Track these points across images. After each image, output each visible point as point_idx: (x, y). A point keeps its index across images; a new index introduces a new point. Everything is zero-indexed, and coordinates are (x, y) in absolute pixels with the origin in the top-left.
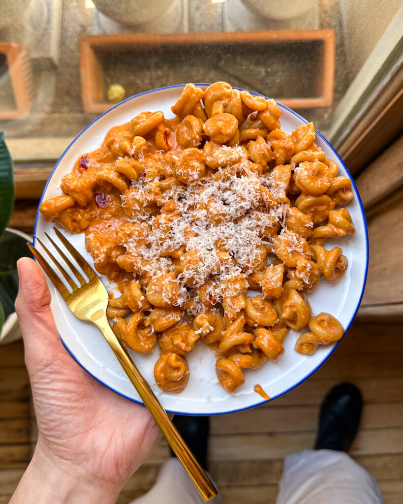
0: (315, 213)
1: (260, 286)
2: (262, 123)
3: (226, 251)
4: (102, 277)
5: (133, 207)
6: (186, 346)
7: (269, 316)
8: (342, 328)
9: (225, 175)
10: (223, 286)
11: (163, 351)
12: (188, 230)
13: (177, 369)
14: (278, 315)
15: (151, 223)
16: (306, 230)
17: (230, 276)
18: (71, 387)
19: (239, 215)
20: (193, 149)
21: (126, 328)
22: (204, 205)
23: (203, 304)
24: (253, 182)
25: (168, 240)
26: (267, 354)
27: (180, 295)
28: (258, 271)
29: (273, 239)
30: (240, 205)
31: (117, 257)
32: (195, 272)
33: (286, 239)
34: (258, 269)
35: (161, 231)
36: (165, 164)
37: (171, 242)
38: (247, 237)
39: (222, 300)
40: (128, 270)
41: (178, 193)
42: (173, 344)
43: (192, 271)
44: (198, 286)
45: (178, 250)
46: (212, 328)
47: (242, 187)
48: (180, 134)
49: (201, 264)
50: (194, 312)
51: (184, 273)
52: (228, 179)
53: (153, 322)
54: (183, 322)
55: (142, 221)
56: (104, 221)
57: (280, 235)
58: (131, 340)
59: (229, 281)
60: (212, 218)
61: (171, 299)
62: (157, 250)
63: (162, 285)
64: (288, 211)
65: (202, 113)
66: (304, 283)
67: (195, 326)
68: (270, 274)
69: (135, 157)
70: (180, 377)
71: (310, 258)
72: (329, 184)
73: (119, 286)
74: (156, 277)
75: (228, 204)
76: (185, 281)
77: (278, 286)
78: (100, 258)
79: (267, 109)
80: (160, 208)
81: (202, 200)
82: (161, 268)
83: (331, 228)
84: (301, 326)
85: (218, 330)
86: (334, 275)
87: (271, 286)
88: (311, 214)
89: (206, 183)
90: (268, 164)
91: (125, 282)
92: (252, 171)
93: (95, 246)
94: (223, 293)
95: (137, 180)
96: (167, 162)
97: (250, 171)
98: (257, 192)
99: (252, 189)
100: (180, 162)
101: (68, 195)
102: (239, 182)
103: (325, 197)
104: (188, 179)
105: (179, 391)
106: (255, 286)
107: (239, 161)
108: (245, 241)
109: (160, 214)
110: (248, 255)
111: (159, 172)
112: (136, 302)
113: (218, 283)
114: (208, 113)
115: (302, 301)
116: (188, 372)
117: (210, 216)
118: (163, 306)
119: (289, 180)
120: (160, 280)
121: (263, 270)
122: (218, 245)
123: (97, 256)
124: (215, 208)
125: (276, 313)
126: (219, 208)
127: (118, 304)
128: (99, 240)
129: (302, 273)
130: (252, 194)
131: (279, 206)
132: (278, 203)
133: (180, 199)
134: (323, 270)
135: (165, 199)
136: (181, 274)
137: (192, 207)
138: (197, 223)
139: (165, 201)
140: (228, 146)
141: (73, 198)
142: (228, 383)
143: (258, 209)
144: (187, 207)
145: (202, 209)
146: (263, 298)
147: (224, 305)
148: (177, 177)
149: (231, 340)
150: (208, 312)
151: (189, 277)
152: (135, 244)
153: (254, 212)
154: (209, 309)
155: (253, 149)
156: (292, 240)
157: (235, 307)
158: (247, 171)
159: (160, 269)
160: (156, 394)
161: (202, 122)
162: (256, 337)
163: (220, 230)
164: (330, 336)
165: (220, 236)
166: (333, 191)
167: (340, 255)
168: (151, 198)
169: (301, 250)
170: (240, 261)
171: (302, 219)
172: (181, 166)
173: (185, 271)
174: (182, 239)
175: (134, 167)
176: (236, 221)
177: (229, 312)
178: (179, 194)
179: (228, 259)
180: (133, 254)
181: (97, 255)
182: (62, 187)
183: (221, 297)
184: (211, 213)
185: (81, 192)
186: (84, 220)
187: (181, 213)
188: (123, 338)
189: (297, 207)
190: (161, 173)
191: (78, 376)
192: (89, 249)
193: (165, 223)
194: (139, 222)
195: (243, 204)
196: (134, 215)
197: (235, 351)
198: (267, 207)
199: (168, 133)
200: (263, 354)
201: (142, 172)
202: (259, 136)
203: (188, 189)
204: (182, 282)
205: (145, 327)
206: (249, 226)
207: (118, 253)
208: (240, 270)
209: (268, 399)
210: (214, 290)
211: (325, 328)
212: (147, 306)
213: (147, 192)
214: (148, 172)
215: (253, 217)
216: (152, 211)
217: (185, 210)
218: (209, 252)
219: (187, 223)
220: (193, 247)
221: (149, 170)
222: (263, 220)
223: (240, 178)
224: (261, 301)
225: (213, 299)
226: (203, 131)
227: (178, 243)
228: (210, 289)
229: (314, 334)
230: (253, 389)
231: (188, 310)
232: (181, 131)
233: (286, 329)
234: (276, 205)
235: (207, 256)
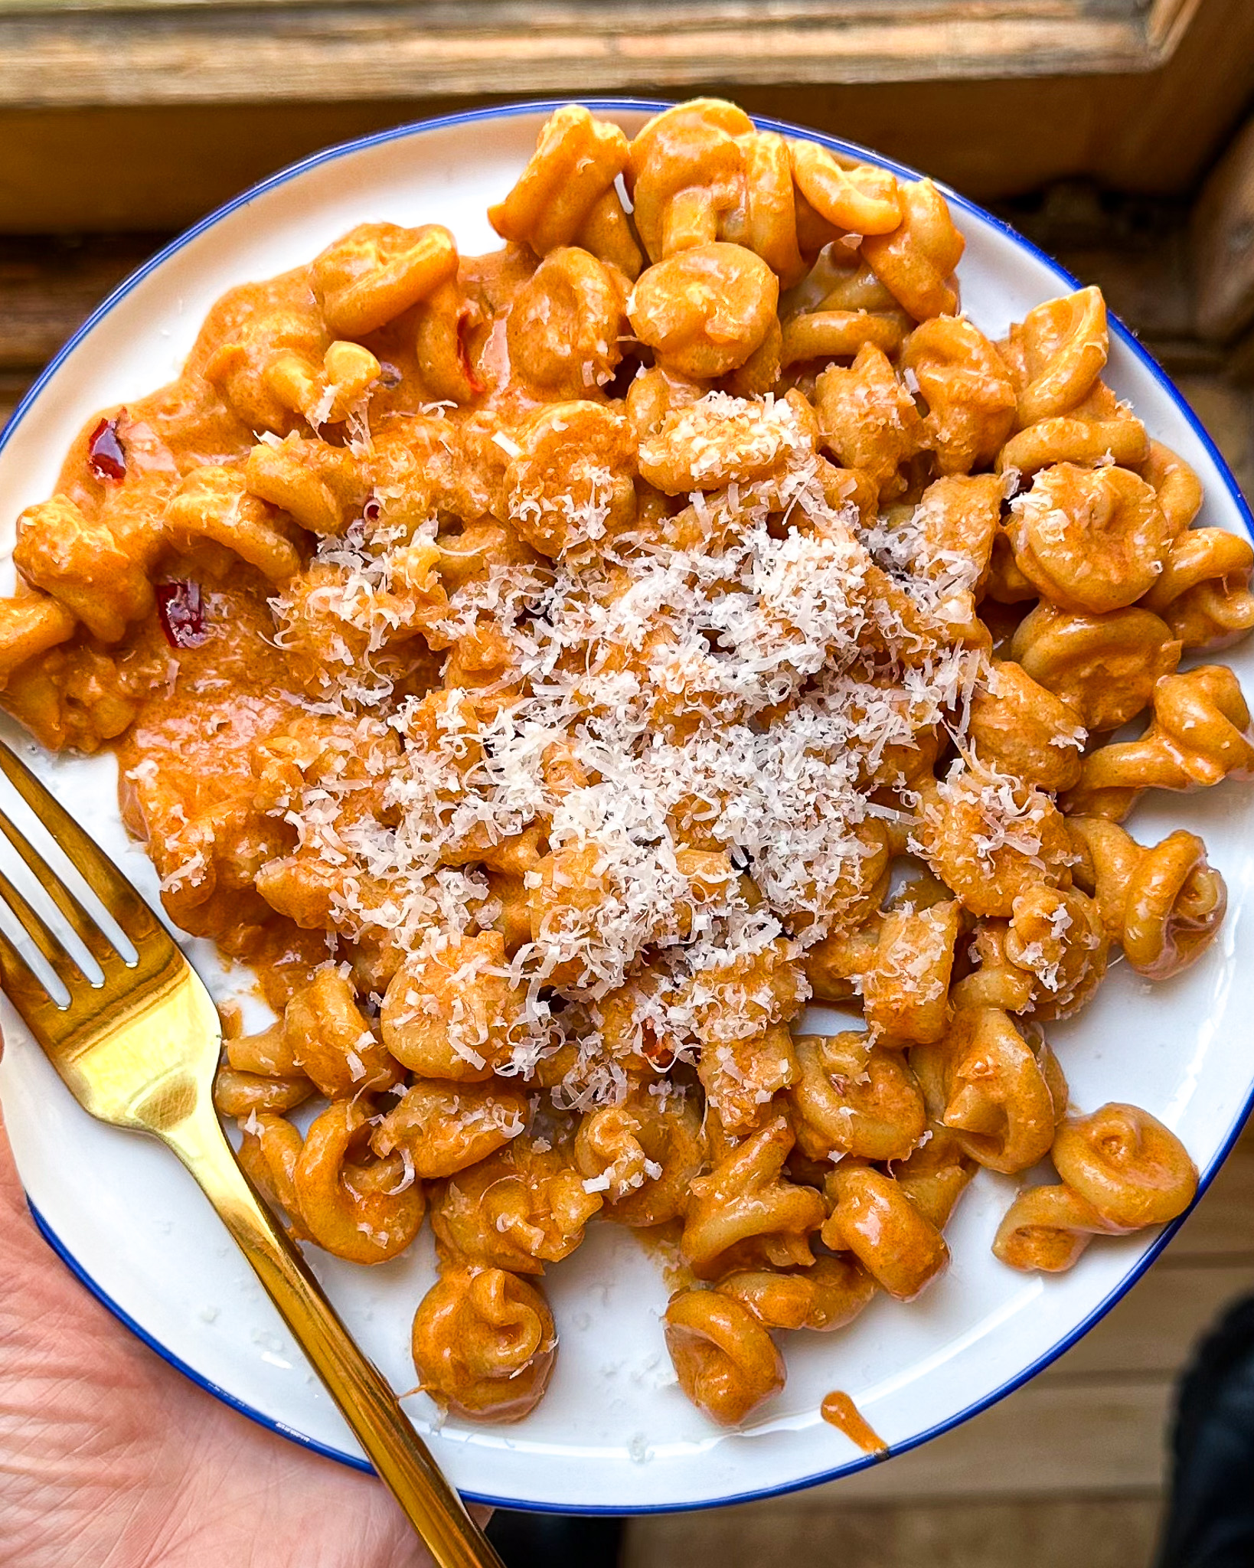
0: (1097, 685)
1: (858, 992)
2: (882, 283)
3: (718, 847)
4: (190, 945)
5: (323, 650)
6: (547, 1238)
7: (890, 1118)
8: (1193, 1170)
9: (717, 527)
10: (702, 996)
11: (450, 1257)
12: (559, 756)
13: (510, 1331)
14: (929, 1112)
15: (400, 723)
16: (1055, 759)
17: (734, 953)
18: (73, 1396)
19: (775, 698)
20: (581, 405)
21: (299, 1164)
22: (629, 655)
23: (615, 1069)
24: (837, 558)
25: (472, 800)
26: (876, 1271)
27: (523, 1033)
28: (848, 928)
29: (914, 796)
30: (782, 655)
31: (257, 863)
32: (587, 941)
33: (973, 800)
34: (851, 921)
35: (443, 762)
36: (461, 470)
37: (485, 810)
38: (808, 791)
39: (697, 1052)
40: (304, 920)
41: (518, 594)
42: (493, 1228)
43: (577, 933)
44: (598, 993)
45: (515, 840)
46: (653, 1168)
47: (791, 582)
48: (526, 327)
49: (612, 904)
50: (580, 1101)
51: (539, 943)
52: (732, 541)
53: (409, 1138)
54: (534, 1138)
55: (363, 710)
56: (199, 705)
57: (945, 781)
58: (317, 1212)
59: (728, 973)
60: (659, 708)
61: (485, 1050)
62: (426, 838)
63: (451, 990)
64: (984, 678)
65: (620, 237)
66: (1038, 986)
67: (586, 1161)
68: (900, 945)
69: (334, 433)
70: (521, 1364)
71: (1068, 878)
72: (1155, 567)
73: (265, 982)
74: (421, 953)
75: (731, 650)
76: (542, 973)
77: (932, 995)
78: (185, 871)
79: (902, 227)
80: (441, 656)
81: (619, 629)
82: (444, 913)
83: (1163, 751)
84: (1021, 1160)
85: (680, 1173)
86: (1166, 950)
87: (900, 996)
88: (1078, 691)
89: (637, 553)
90: (904, 468)
91: (292, 967)
92: (831, 506)
93: (165, 814)
94: (701, 1025)
95: (341, 533)
96: (471, 459)
97: (825, 507)
98: (851, 604)
99: (834, 591)
100: (527, 465)
101: (46, 594)
102: (778, 557)
103: (1141, 623)
104: (559, 537)
105: (515, 1417)
106: (834, 990)
107: (778, 465)
108: (799, 806)
109: (438, 683)
110: (808, 864)
111: (434, 501)
112: (338, 1058)
113: (681, 980)
114: (647, 235)
115: (1026, 1061)
116: (552, 1345)
117: (652, 701)
118: (454, 1075)
119: (989, 544)
120: (437, 967)
121: (869, 924)
122: (685, 824)
123: (176, 861)
124: (676, 666)
125: (917, 1103)
126: (690, 670)
127: (263, 1060)
128: (176, 787)
129: (1033, 945)
130: (833, 610)
131: (944, 654)
132: (942, 645)
133: (523, 621)
134: (1121, 928)
135: (462, 622)
136: (530, 946)
137: (575, 658)
138: (596, 728)
139: (462, 630)
140: (733, 393)
141: (67, 608)
142: (718, 1386)
143: (855, 670)
144: (553, 654)
145: (619, 670)
146: (868, 1046)
147: (703, 1072)
148: (514, 527)
149: (729, 1218)
150: (638, 1099)
151: (561, 960)
152: (334, 813)
153: (838, 684)
154: (644, 1087)
155: (840, 407)
156: (995, 804)
157: (748, 1084)
158: (811, 507)
159: (440, 921)
160: (421, 1428)
161: (624, 282)
162: (836, 1202)
163: (694, 758)
164: (1138, 1201)
165: (695, 786)
166: (1178, 593)
167: (1196, 869)
168: (400, 614)
169: (1030, 848)
170: (775, 889)
171: (1042, 716)
172: (530, 482)
173: (545, 934)
174: (535, 797)
175: (327, 477)
176: (762, 721)
177: (726, 1105)
178: (521, 600)
179: (727, 881)
180: (326, 855)
181: (174, 855)
182: (22, 563)
183: (691, 1039)
184: (656, 688)
185: (101, 585)
186: (114, 700)
187: (527, 679)
188: (286, 1201)
189: (1019, 662)
190: (442, 504)
191: (103, 1355)
192: (136, 827)
193: (462, 730)
194: (349, 716)
195: (793, 652)
196: (326, 683)
197: (748, 1260)
198: (894, 660)
199: (472, 323)
200: (863, 1269)
201: (360, 501)
202: (867, 344)
203: (561, 578)
204: (533, 976)
205: (375, 1158)
206: (817, 744)
207: (263, 847)
208: (776, 927)
209: (879, 1451)
210: (665, 1013)
211: (1119, 1169)
212: (387, 1073)
213: (383, 588)
214: (390, 500)
215: (832, 703)
216: (406, 667)
217: (547, 670)
218: (645, 851)
219: (553, 725)
220: (581, 833)
221: (392, 492)
222: (875, 718)
223: (784, 536)
224: (861, 1055)
225: (661, 1047)
226: (625, 325)
227: (518, 812)
228: (648, 1007)
229: (1075, 1193)
230: (819, 1411)
231: (556, 1090)
232: (532, 314)
233: (957, 1171)
234: (933, 653)
235: (635, 872)
